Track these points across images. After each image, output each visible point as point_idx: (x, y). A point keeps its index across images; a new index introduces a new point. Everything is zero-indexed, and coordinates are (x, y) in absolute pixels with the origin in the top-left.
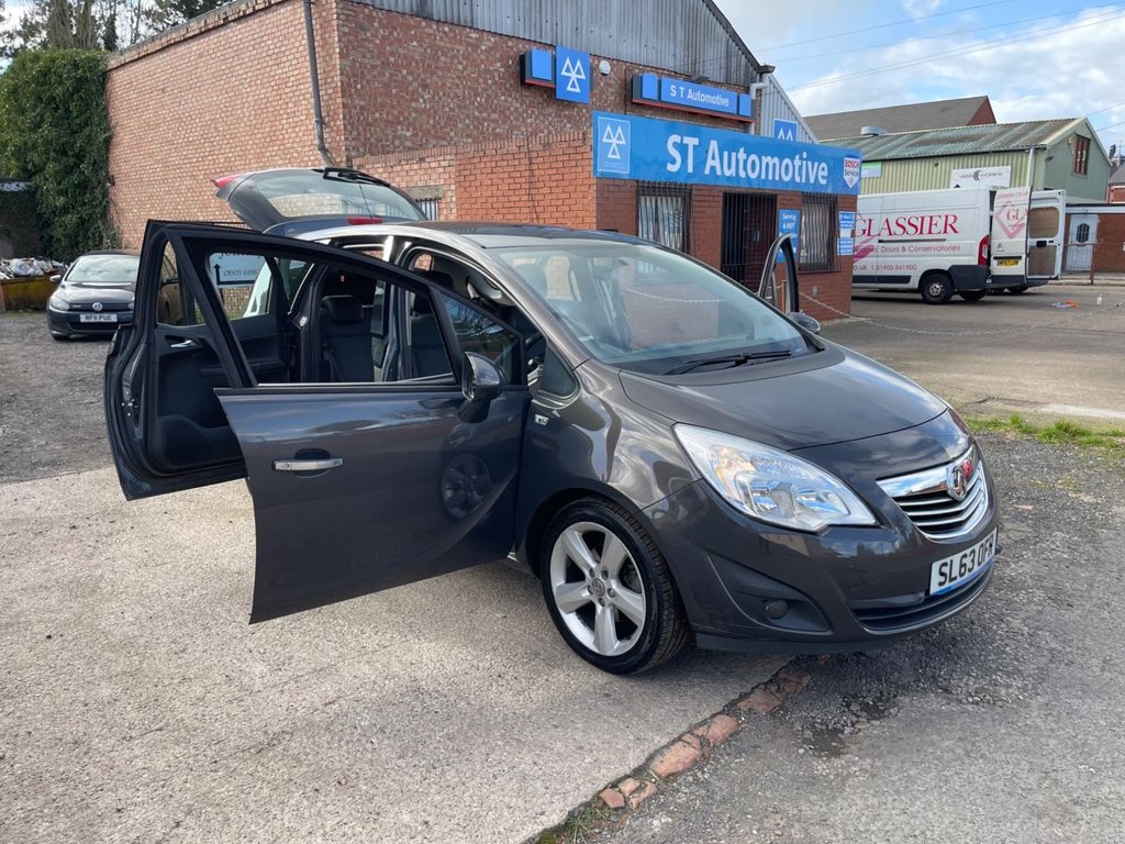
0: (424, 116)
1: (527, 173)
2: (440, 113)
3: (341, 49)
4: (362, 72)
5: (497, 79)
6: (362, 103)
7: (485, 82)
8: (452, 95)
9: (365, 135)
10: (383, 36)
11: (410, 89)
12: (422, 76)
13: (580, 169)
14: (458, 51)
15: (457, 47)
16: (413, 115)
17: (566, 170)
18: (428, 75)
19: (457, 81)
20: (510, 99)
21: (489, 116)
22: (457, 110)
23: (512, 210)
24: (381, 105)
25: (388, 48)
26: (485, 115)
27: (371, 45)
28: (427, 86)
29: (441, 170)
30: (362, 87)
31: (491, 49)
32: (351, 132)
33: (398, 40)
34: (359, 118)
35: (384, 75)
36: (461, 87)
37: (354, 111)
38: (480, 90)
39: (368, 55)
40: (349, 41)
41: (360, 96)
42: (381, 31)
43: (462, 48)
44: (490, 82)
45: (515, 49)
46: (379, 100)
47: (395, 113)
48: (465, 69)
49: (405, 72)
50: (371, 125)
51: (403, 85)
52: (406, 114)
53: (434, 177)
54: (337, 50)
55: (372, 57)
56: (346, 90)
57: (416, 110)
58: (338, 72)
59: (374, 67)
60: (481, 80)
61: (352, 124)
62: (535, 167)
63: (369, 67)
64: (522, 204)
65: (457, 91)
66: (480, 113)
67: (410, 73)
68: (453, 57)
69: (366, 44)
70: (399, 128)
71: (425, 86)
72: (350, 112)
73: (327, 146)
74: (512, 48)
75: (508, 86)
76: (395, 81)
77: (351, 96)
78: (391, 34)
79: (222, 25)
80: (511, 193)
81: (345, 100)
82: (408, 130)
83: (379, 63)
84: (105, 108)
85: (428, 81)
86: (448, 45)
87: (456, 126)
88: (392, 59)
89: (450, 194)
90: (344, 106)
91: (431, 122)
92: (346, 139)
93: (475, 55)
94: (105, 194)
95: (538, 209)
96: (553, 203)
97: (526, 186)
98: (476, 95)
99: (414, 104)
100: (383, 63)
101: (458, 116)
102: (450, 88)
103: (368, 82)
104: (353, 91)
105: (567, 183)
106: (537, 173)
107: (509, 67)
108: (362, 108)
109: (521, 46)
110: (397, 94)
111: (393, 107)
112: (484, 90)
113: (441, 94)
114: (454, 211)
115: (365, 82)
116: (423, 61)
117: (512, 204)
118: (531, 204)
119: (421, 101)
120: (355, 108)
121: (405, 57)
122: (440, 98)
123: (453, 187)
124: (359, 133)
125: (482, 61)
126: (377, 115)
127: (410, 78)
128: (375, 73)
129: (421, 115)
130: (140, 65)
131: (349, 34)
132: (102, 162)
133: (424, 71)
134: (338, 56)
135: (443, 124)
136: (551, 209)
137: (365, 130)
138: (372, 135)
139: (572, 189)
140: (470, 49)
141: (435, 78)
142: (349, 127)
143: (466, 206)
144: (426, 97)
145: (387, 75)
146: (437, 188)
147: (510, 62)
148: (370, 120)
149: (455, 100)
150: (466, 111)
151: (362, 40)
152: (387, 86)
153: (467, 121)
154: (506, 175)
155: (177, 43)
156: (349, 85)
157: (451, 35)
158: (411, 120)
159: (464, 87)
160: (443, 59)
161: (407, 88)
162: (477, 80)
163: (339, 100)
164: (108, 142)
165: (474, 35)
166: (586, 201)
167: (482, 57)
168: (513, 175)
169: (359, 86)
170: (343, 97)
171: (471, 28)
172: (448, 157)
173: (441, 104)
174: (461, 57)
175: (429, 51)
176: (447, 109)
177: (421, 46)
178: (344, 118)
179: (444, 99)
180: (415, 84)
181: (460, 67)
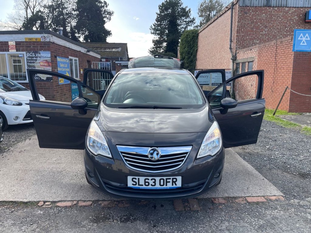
0: (264, 36)
1: (275, 52)
2: (270, 34)
3: (238, 20)
4: (244, 26)
5: (295, 21)
6: (243, 34)
7: (290, 23)
8: (276, 29)
9: (243, 43)
10: (253, 14)
11: (260, 28)
12: (265, 24)
13: (290, 49)
14: (280, 15)
15: (280, 13)
16: (261, 36)
17: (286, 50)
18: (267, 24)
19: (278, 24)
20: (299, 27)
21: (290, 33)
22: (277, 33)
23: (270, 64)
24: (249, 34)
25: (254, 17)
26: (289, 33)
27: (248, 18)
28: (267, 27)
29: (255, 52)
30: (244, 30)
31: (293, 12)
32: (238, 43)
33: (258, 15)
34: (241, 39)
35: (252, 25)
36: (280, 25)
37: (240, 37)
38: (287, 26)
39: (247, 21)
40: (241, 17)
41: (242, 32)
42: (252, 13)
43: (281, 14)
44: (292, 23)
45: (304, 11)
46: (249, 33)
47: (254, 36)
48: (282, 20)
49: (259, 24)
50: (245, 40)
51: (258, 28)
52: (258, 36)
53: (253, 54)
54: (237, 21)
55: (248, 21)
56: (238, 32)
57: (261, 34)
58: (237, 27)
59: (248, 24)
60: (288, 23)
61: (239, 41)
62: (278, 49)
63: (247, 24)
64: (273, 62)
65: (278, 27)
66: (287, 33)
67: (261, 24)
68: (278, 17)
69: (247, 17)
70: (255, 40)
71: (266, 27)
72: (239, 37)
73: (232, 48)
74: (302, 11)
75: (299, 23)
76: (255, 27)
77: (239, 33)
78: (256, 13)
79: (217, 18)
80: (271, 58)
81: (237, 34)
82: (258, 41)
83: (250, 22)
84: (197, 43)
85: (267, 25)
86: (276, 13)
87: (276, 38)
88: (255, 21)
89: (256, 59)
90: (237, 36)
91: (267, 37)
92: (236, 45)
93: (286, 15)
94: (195, 63)
95: (277, 63)
96: (282, 61)
97: (275, 56)
98: (285, 27)
99: (261, 33)
100: (252, 22)
101: (277, 35)
102: (276, 26)
103: (246, 28)
104: (240, 31)
105: (286, 54)
106: (278, 51)
107: (301, 17)
108: (243, 36)
109: (306, 10)
110: (256, 30)
111: (253, 34)
112: (289, 26)
113: (272, 28)
114: (257, 64)
115: (245, 28)
116: (266, 19)
117: (270, 62)
118: (275, 62)
119: (264, 31)
120: (241, 36)
121: (260, 19)
122: (271, 30)
123: (257, 57)
124: (240, 44)
125: (289, 17)
126: (248, 37)
127: (261, 25)
128: (249, 25)
129: (263, 36)
130: (203, 31)
131: (241, 15)
132: (195, 56)
133: (266, 22)
134: (237, 22)
135: (271, 37)
136: (280, 63)
137: (243, 42)
138: (245, 43)
139: (287, 56)
140: (285, 14)
141: (270, 24)
142: (238, 42)
143: (259, 63)
144: (266, 30)
145: (253, 25)
146: (253, 58)
147: (301, 15)
148: (245, 39)
149: (277, 30)
150: (281, 33)
151: (246, 16)
152: (252, 28)
153: (281, 36)
154: (270, 53)
155: (209, 25)
156: (239, 30)
157: (278, 10)
158: (259, 37)
159: (281, 25)
160: (274, 18)
161: (259, 28)
162: (287, 23)
163: (236, 35)
164: (197, 50)
165: (287, 9)
166: (290, 60)
167: (289, 15)
168: (272, 52)
169: (243, 30)
170: (237, 33)
171: (286, 7)
172: (257, 48)
173: (271, 31)
174: (281, 16)
175: (269, 16)
176: (273, 33)
177: (266, 15)
178: (237, 39)
179: (273, 30)
180: (262, 27)
181: (280, 19)
